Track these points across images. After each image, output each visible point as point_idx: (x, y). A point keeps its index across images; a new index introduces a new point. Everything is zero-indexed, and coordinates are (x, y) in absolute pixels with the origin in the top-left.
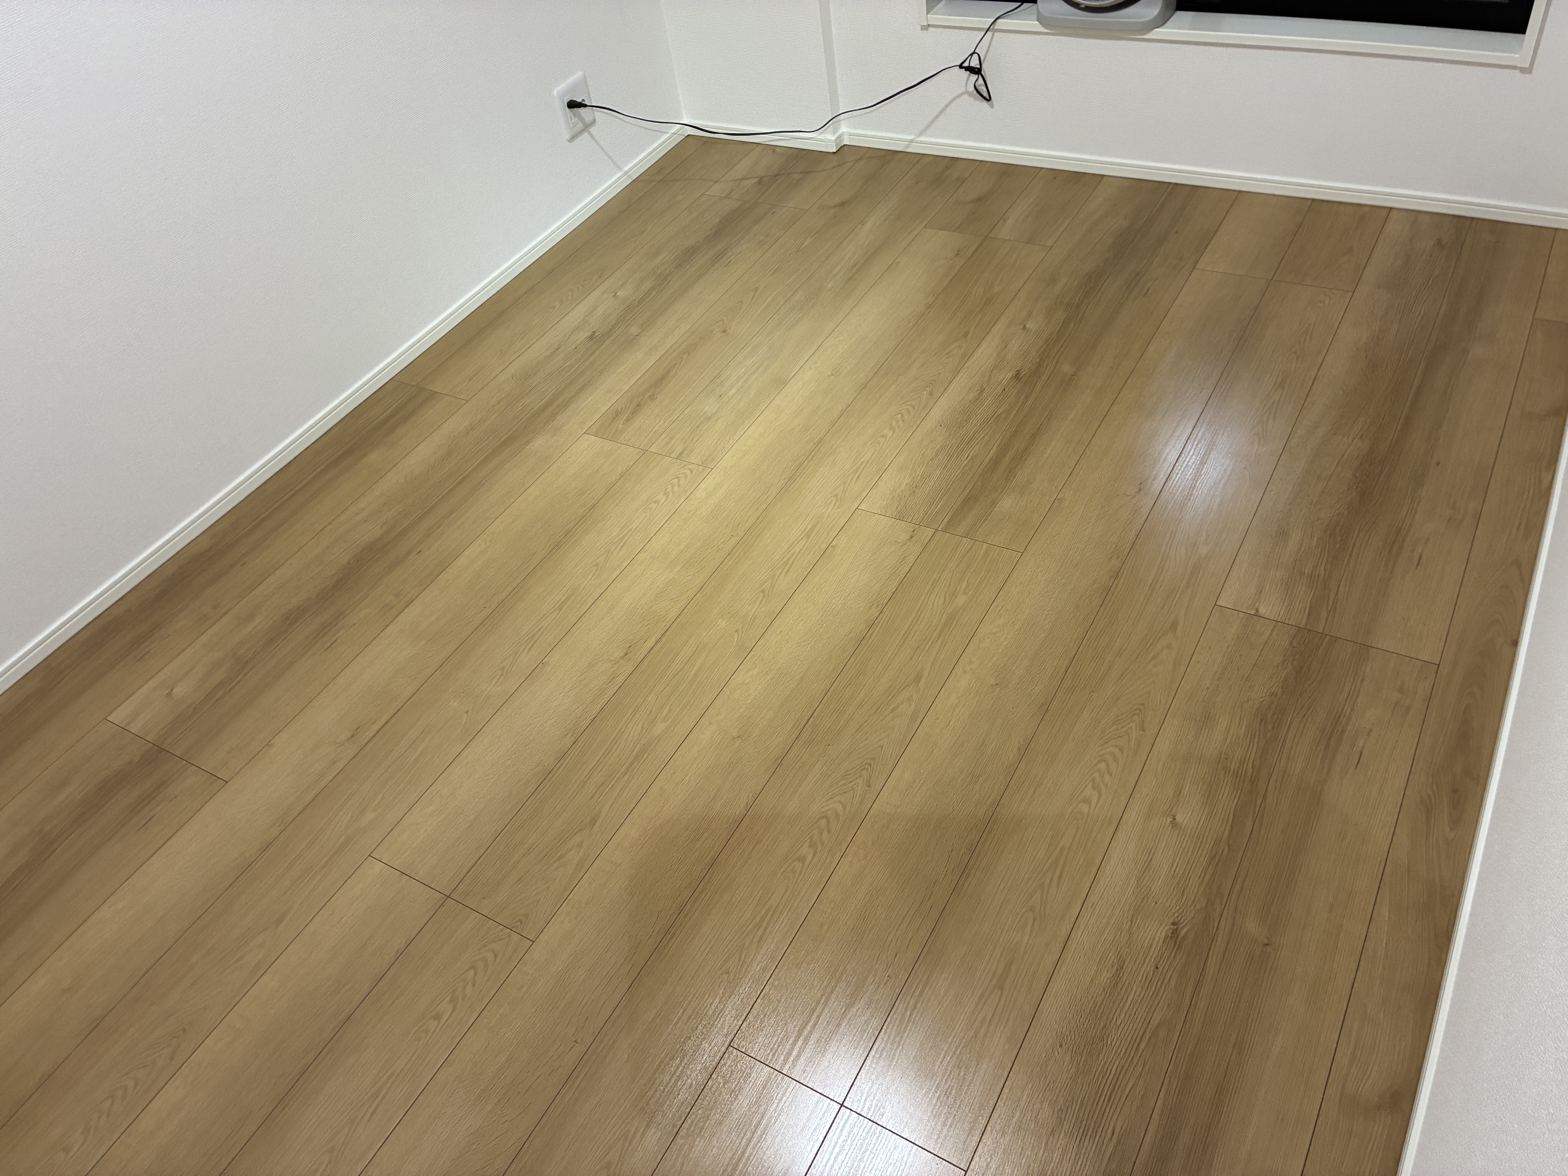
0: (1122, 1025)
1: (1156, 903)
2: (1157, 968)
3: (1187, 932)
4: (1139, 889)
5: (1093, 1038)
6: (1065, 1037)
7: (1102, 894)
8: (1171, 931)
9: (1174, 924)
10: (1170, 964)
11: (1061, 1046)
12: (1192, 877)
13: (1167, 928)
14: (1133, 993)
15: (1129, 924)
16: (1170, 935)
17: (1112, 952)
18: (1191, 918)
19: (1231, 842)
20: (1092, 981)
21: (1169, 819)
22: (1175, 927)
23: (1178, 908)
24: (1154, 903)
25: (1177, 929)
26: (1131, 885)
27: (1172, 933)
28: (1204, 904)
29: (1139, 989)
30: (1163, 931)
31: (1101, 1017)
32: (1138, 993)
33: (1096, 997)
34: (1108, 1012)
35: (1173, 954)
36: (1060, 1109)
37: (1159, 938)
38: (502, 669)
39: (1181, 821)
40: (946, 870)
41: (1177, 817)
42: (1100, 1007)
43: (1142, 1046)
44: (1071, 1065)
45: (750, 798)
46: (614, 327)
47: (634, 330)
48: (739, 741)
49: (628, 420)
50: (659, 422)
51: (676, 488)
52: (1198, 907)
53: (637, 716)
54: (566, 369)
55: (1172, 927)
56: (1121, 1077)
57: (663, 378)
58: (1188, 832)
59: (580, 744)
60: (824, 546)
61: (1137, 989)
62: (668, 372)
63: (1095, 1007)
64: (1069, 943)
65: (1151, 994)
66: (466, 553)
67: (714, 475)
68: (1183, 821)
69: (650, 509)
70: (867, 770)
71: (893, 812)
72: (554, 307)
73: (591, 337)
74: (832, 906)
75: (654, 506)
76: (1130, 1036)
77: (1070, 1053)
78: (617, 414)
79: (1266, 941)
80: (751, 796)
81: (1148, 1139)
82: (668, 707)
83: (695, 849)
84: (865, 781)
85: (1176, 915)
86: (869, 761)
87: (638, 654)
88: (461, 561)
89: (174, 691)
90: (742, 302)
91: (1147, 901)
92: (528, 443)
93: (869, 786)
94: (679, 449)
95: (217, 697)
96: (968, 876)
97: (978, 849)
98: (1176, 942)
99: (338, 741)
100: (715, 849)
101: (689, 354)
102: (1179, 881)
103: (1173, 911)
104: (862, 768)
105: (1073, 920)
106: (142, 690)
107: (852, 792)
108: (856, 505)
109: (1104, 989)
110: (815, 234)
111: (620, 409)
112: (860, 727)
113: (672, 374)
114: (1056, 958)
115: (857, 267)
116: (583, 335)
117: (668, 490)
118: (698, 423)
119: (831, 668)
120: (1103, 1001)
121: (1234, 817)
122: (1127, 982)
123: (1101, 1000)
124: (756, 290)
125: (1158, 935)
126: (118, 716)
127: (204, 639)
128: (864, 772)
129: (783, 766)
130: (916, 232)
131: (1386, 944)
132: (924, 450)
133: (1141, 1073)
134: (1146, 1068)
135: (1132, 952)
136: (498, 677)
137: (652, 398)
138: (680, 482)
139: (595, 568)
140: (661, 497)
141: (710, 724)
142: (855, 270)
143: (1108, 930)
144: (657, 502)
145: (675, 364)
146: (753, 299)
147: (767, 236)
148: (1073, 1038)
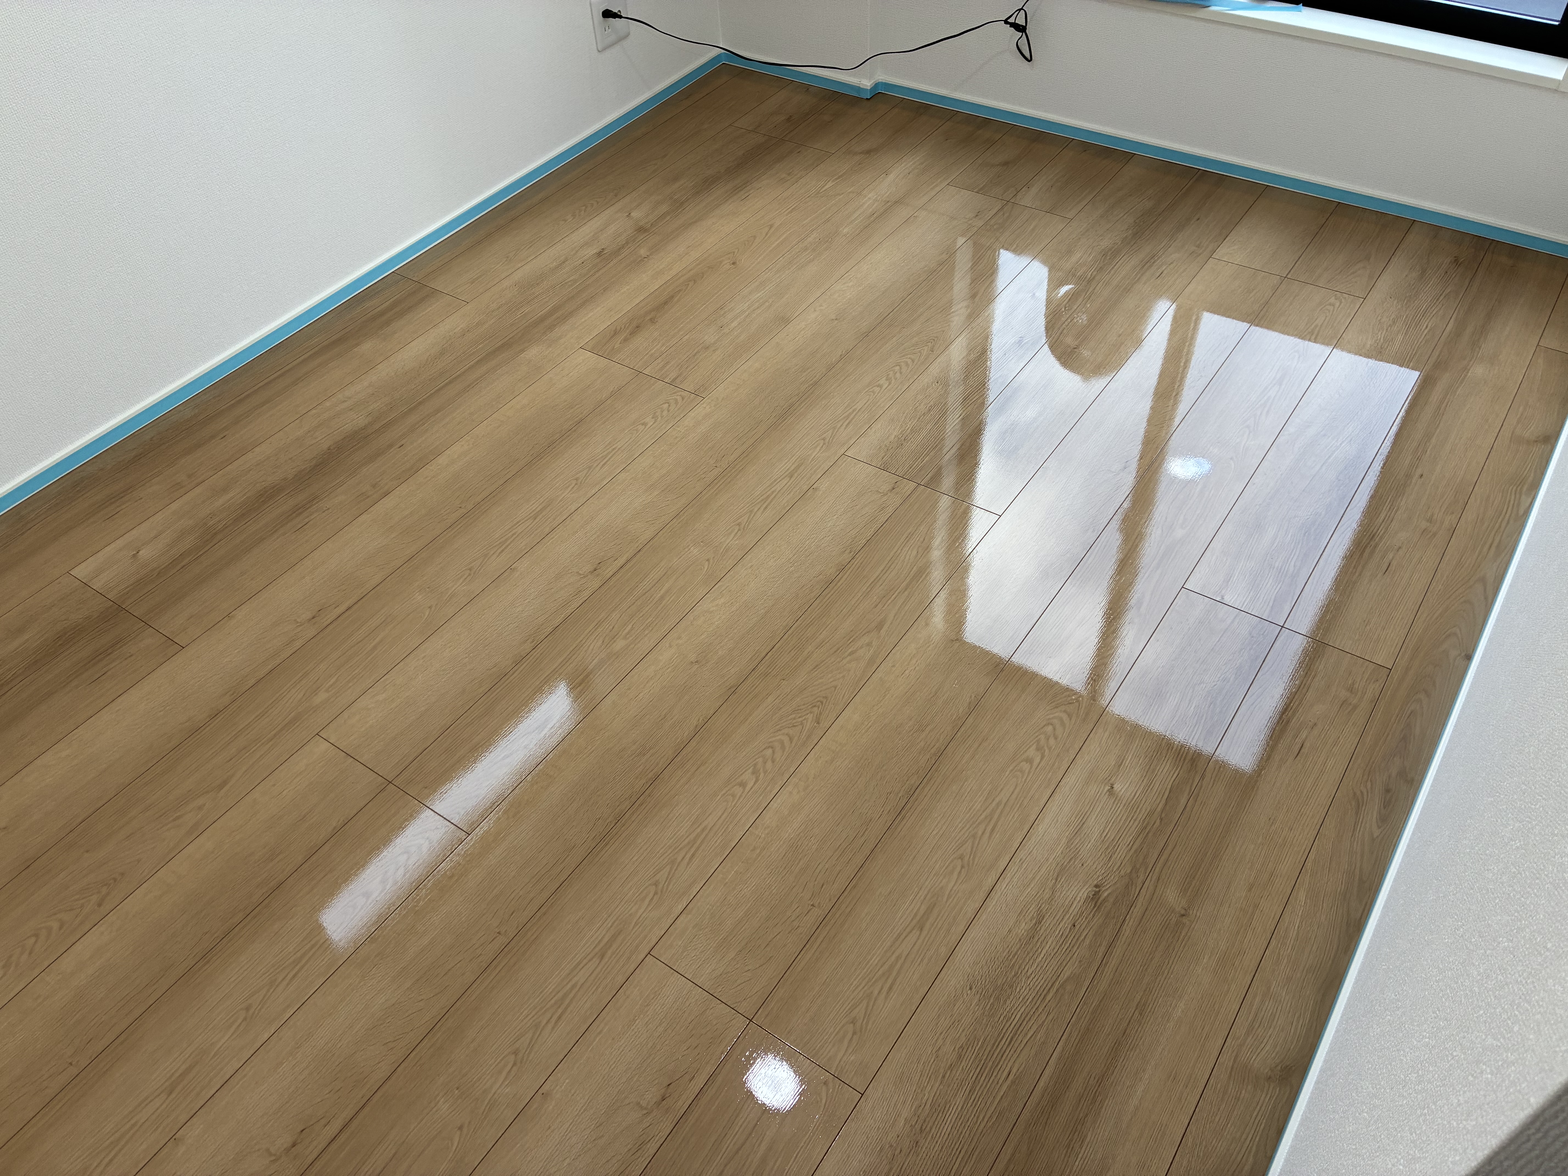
0: (1033, 975)
1: (1082, 865)
2: (1074, 926)
3: (1108, 895)
4: (1068, 850)
5: (1003, 985)
6: (976, 981)
7: (1032, 851)
8: (1093, 893)
9: (1096, 886)
10: (1089, 922)
11: (971, 989)
12: (1121, 844)
13: (1090, 889)
14: (1048, 946)
15: (1054, 881)
16: (1091, 896)
17: (1033, 906)
18: (1114, 882)
19: (1163, 815)
20: (1010, 931)
21: (1107, 788)
22: (1097, 890)
23: (1103, 871)
24: (1081, 865)
25: (1099, 891)
26: (1061, 846)
27: (1094, 895)
28: (1128, 872)
29: (1054, 943)
30: (1084, 892)
31: (1013, 965)
32: (1052, 947)
33: (1012, 947)
34: (1020, 962)
35: (1093, 913)
36: (961, 1047)
37: (1081, 897)
38: (470, 569)
39: (1118, 790)
40: (883, 809)
41: (1114, 786)
42: (1014, 957)
43: (1049, 998)
44: (977, 1007)
45: (700, 721)
46: (623, 247)
47: (643, 252)
48: (697, 666)
49: (626, 340)
50: (656, 345)
51: (665, 413)
52: (1122, 873)
53: (600, 630)
54: (570, 283)
55: (1094, 889)
56: (1025, 1023)
57: (666, 303)
58: (1124, 802)
59: (539, 651)
60: (805, 488)
61: (1052, 943)
62: (672, 297)
63: (1009, 956)
64: (993, 893)
65: (1064, 950)
66: (448, 452)
67: (704, 405)
68: (1120, 791)
69: (637, 430)
70: (819, 708)
71: (837, 750)
72: (566, 221)
73: (599, 254)
74: (766, 832)
75: (641, 427)
76: (1038, 988)
77: (979, 995)
78: (616, 333)
79: (1183, 912)
80: (701, 719)
81: (1042, 1083)
82: (630, 626)
83: (640, 763)
84: (815, 718)
85: (1100, 878)
86: (822, 699)
87: (607, 571)
88: (442, 460)
89: (141, 553)
90: (755, 237)
91: (1074, 862)
92: (523, 351)
93: (818, 723)
94: (673, 375)
95: (183, 564)
96: (903, 818)
97: (916, 794)
98: (1096, 902)
99: (299, 620)
100: (660, 765)
101: (695, 282)
102: (1108, 846)
103: (1098, 873)
104: (814, 705)
105: (1000, 871)
106: (108, 549)
107: (801, 727)
108: (842, 451)
109: (1020, 940)
110: (836, 179)
111: (618, 328)
112: (817, 666)
113: (676, 299)
114: (978, 905)
115: (875, 215)
116: (592, 251)
117: (657, 414)
118: (695, 351)
119: (797, 606)
120: (1018, 951)
121: (1170, 792)
122: (1044, 935)
123: (1016, 950)
124: (771, 226)
125: (1080, 895)
126: (81, 572)
127: (174, 506)
128: (816, 709)
129: (737, 694)
130: (938, 189)
131: (1298, 927)
132: (917, 404)
133: (1044, 1022)
134: (1050, 1017)
135: (1053, 909)
136: (465, 576)
137: (653, 321)
138: (670, 408)
139: (574, 482)
140: (649, 420)
141: (670, 646)
142: (872, 219)
143: (1032, 886)
144: (645, 424)
145: (680, 290)
146: (767, 234)
147: (789, 174)
148: (983, 982)
